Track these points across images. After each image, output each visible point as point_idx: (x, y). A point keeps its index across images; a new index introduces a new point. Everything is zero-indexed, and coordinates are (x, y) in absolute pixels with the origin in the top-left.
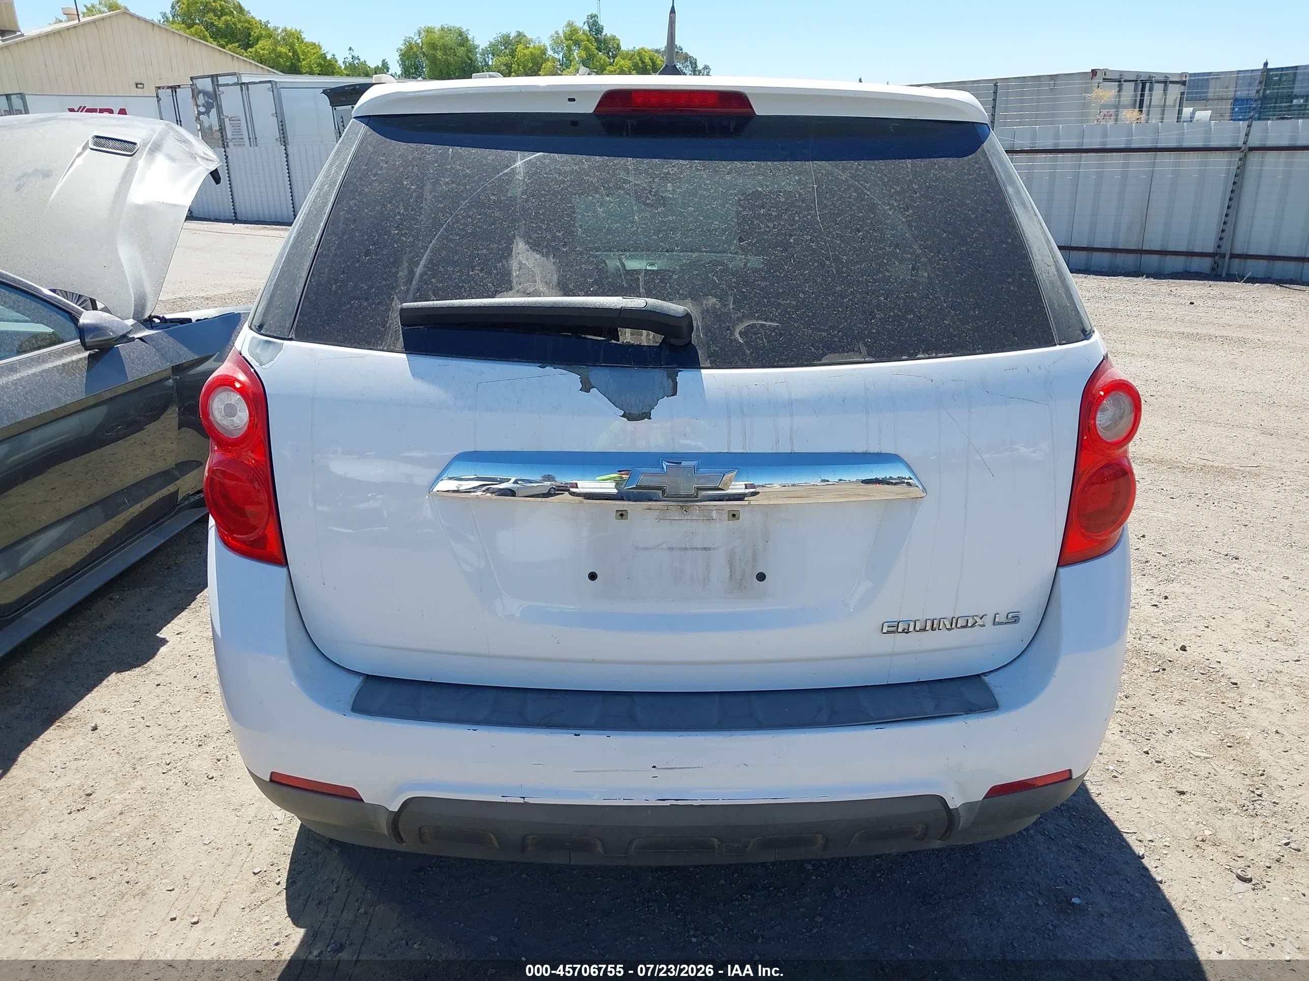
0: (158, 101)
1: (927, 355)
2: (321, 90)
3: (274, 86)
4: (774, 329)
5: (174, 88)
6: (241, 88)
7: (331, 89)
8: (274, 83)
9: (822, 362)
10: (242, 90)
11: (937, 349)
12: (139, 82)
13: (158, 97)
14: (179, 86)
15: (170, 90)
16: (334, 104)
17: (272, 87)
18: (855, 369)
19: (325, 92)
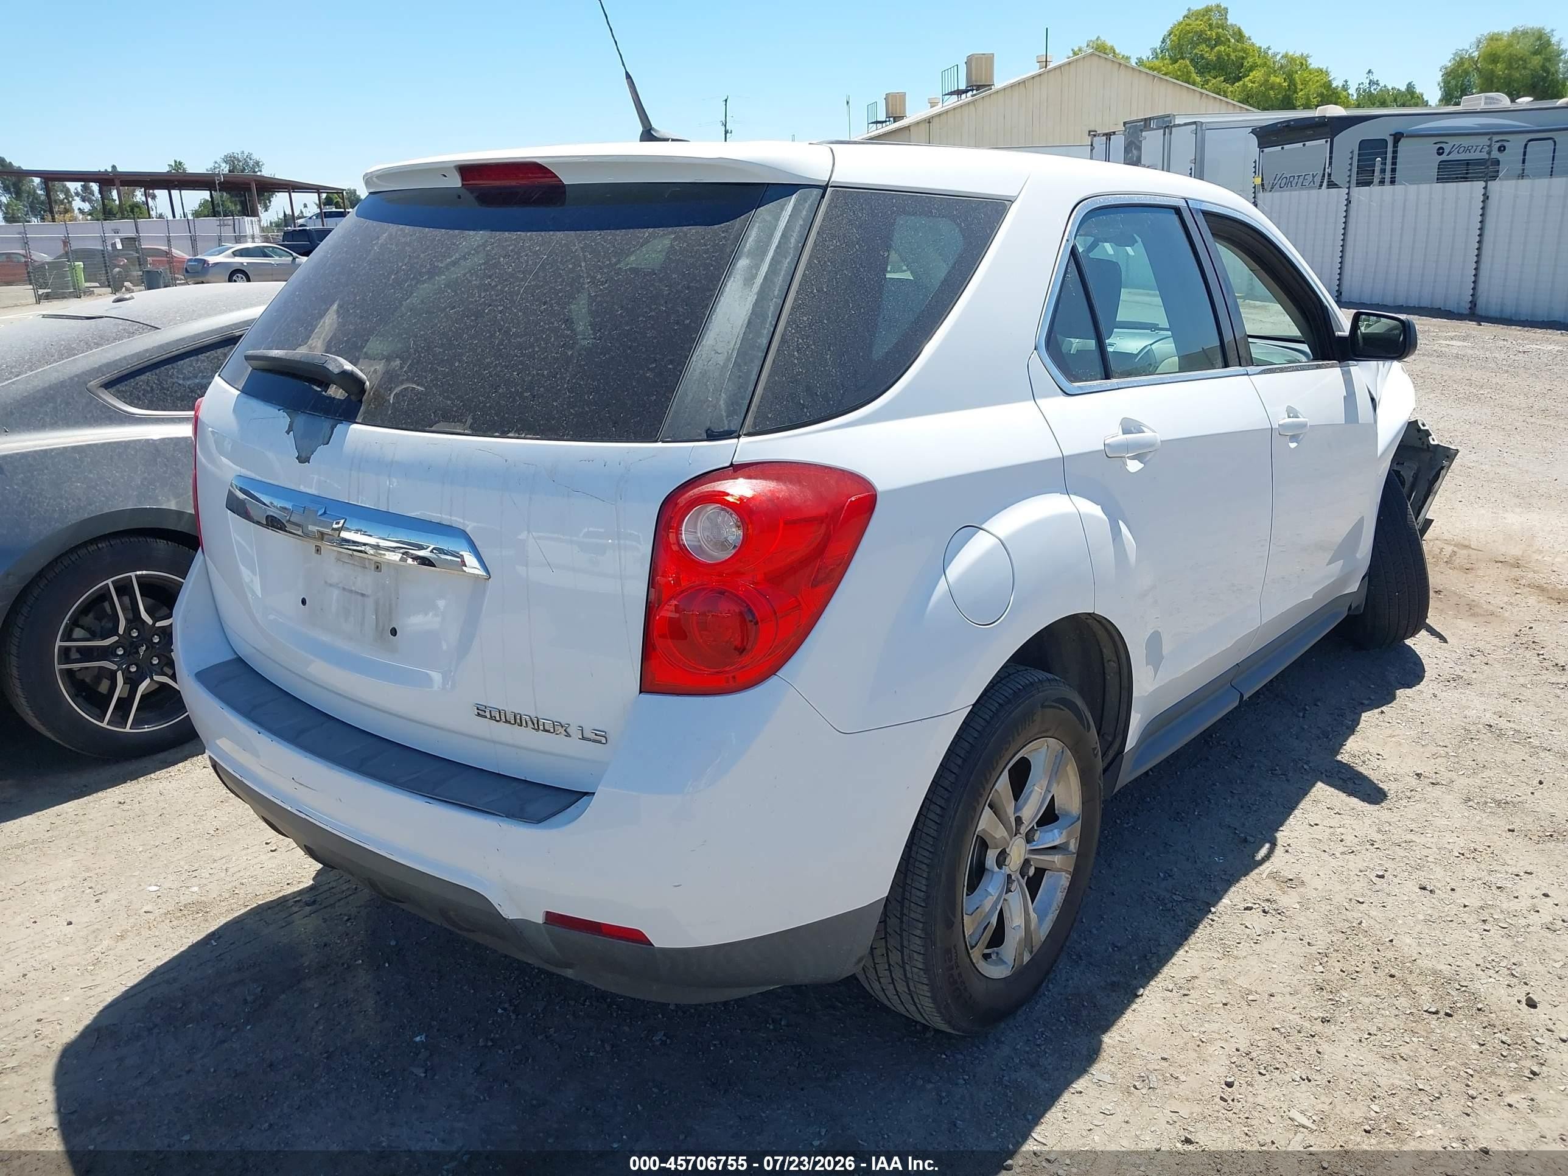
0: (1091, 150)
1: (517, 435)
2: (1250, 130)
3: (1199, 128)
4: (419, 392)
5: (1108, 136)
6: (1165, 131)
7: (1261, 128)
8: (1199, 124)
9: (432, 429)
10: (1164, 134)
11: (528, 430)
12: (1093, 129)
13: (1092, 145)
14: (1114, 133)
15: (1105, 138)
16: (1262, 145)
17: (1196, 129)
18: (450, 440)
19: (1253, 132)
